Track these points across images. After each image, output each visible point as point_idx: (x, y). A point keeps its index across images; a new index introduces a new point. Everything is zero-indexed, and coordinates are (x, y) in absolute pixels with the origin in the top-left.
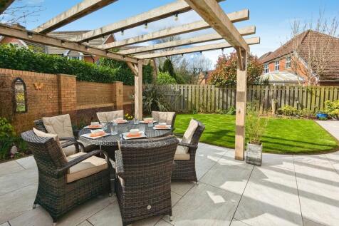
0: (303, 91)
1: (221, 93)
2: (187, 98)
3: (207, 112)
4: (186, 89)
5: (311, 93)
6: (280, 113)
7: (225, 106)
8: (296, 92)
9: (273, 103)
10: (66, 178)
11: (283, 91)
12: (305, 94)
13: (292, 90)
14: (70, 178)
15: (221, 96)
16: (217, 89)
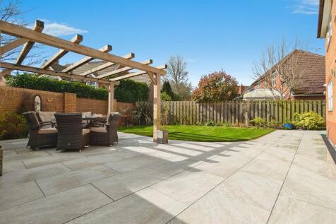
0: (274, 105)
1: (201, 107)
2: (173, 112)
3: (189, 124)
4: (171, 105)
5: (283, 107)
6: (254, 124)
7: (205, 119)
8: (268, 106)
9: (246, 116)
10: (37, 132)
11: (256, 106)
12: (276, 107)
13: (264, 104)
14: (40, 132)
15: (201, 110)
16: (198, 104)
